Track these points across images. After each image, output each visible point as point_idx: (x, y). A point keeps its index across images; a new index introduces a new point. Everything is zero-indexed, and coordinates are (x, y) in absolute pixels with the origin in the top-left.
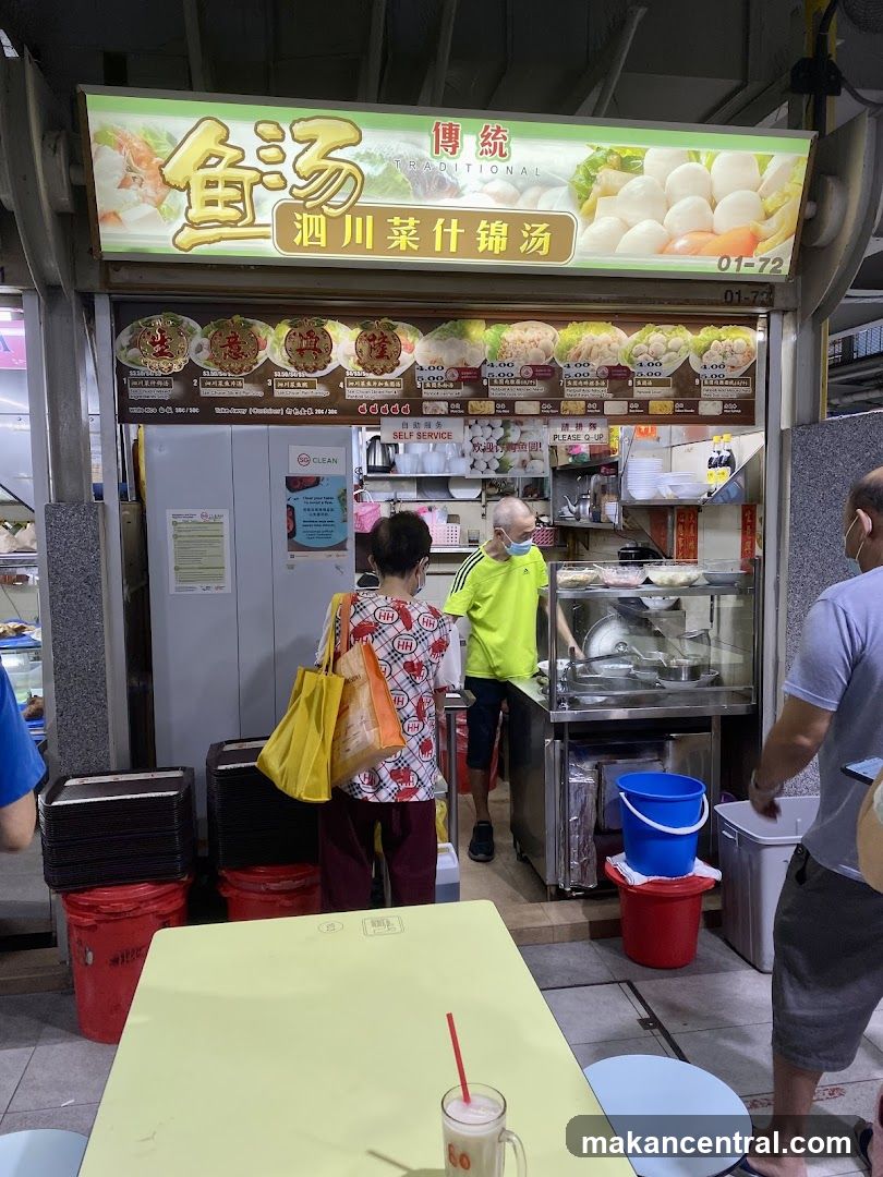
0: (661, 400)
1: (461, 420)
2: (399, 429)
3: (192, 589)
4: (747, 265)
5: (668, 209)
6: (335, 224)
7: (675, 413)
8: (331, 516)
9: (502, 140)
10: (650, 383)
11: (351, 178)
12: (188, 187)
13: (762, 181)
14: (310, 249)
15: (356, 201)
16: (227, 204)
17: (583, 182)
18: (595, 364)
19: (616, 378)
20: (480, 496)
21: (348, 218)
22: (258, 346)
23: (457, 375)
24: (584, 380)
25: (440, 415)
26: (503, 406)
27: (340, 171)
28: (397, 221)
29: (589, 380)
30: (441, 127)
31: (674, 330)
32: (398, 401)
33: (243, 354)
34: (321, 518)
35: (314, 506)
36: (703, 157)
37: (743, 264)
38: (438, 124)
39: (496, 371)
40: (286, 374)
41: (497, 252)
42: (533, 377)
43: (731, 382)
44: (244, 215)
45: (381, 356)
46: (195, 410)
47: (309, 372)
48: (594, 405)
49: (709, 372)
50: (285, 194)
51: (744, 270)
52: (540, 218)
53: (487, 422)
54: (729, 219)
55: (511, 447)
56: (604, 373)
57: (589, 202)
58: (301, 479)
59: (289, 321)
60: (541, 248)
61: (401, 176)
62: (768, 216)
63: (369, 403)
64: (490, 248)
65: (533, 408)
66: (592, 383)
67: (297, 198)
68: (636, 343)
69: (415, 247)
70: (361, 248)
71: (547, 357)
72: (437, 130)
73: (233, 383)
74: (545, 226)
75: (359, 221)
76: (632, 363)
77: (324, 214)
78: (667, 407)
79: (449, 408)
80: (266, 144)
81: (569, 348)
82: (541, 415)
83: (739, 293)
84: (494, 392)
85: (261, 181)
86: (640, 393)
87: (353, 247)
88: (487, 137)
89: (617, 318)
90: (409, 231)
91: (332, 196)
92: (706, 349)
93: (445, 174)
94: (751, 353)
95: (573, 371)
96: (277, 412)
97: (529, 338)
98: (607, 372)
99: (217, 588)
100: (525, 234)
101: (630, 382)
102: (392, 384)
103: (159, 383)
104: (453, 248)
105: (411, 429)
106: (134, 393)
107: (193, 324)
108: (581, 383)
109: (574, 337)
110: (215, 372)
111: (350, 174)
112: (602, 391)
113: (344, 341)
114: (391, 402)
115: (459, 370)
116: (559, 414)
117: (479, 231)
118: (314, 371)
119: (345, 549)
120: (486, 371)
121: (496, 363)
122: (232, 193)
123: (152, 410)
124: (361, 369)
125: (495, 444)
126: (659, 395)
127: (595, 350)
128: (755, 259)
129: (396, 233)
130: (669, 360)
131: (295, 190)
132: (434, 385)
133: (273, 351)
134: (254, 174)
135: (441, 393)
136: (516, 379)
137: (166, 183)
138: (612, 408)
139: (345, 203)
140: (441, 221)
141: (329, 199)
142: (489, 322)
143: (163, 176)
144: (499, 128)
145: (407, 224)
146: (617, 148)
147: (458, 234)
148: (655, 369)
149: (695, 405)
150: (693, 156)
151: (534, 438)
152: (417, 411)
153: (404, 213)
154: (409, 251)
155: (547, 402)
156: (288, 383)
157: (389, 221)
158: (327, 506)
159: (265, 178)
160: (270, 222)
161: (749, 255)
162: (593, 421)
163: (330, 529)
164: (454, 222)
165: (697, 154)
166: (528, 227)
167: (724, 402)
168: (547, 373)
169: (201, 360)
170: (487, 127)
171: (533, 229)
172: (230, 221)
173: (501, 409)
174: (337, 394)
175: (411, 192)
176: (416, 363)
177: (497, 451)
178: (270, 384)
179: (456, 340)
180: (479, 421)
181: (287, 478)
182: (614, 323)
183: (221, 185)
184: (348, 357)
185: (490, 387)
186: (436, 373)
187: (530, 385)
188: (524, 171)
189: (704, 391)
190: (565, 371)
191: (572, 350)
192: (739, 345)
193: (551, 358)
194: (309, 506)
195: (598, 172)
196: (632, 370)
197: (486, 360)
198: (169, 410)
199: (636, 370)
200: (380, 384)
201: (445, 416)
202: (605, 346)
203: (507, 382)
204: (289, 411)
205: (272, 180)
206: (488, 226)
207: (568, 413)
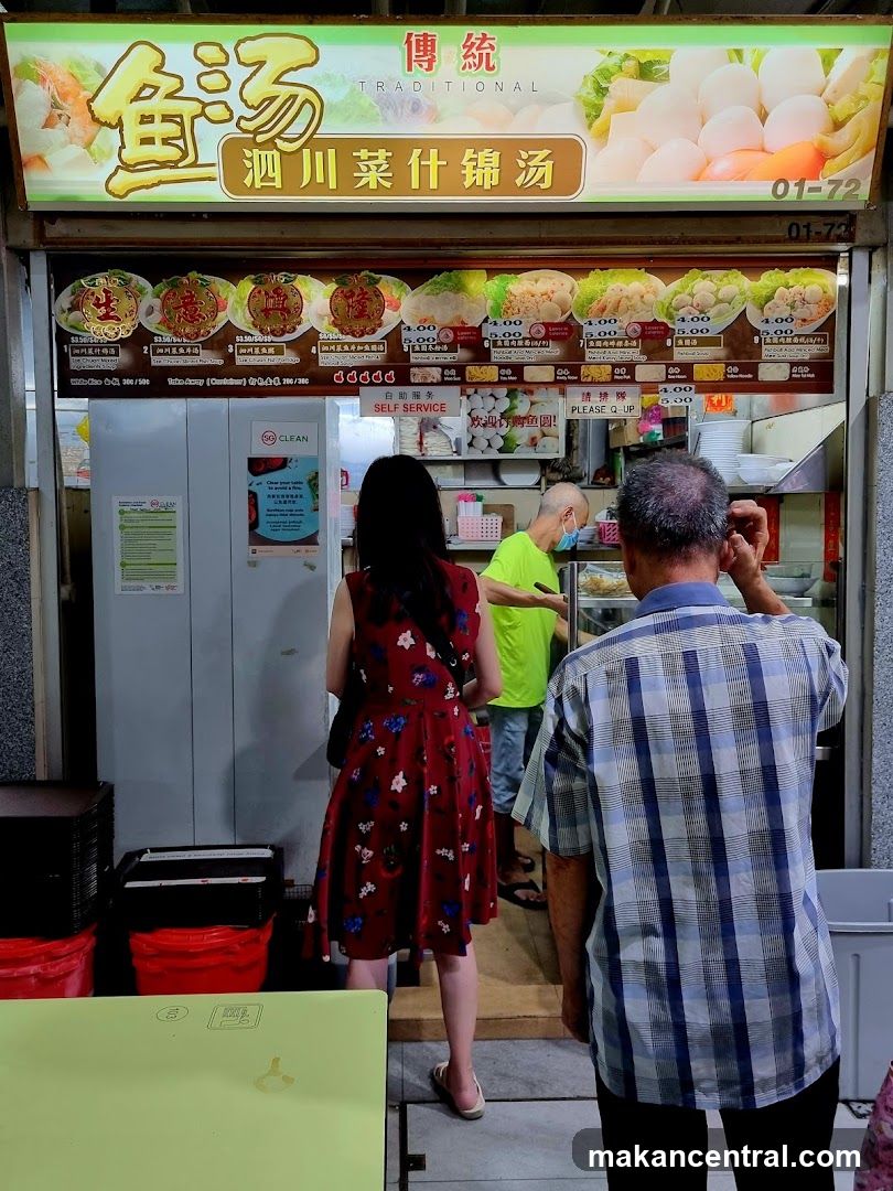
0: (709, 363)
1: (457, 389)
2: (382, 400)
3: (140, 588)
4: (810, 190)
5: (703, 125)
6: (291, 161)
7: (726, 379)
9: (489, 50)
10: (695, 342)
11: (308, 105)
12: (120, 124)
13: (828, 82)
14: (263, 191)
15: (314, 133)
16: (165, 141)
17: (593, 97)
18: (624, 320)
19: (651, 337)
20: (539, 483)
21: (306, 152)
22: (217, 307)
23: (451, 335)
24: (609, 340)
25: (432, 384)
26: (509, 372)
27: (294, 97)
28: (364, 154)
29: (616, 340)
30: (413, 39)
31: (726, 276)
32: (380, 368)
33: (199, 316)
34: (289, 506)
35: (281, 492)
36: (747, 56)
37: (806, 188)
38: (410, 35)
39: (500, 330)
40: (248, 339)
41: (487, 186)
42: (546, 338)
43: (802, 340)
44: (185, 154)
45: (361, 315)
46: (145, 382)
47: (275, 335)
48: (623, 370)
49: (771, 328)
50: (231, 127)
51: (806, 196)
52: (538, 144)
53: (489, 391)
55: (519, 421)
56: (636, 331)
57: (598, 122)
58: (266, 460)
59: (253, 277)
60: (542, 180)
61: (367, 100)
62: (838, 126)
63: (347, 370)
64: (479, 183)
65: (546, 374)
66: (620, 343)
67: (245, 131)
68: (676, 293)
69: (388, 185)
70: (323, 188)
71: (563, 313)
72: (409, 43)
73: (189, 350)
74: (546, 152)
75: (319, 155)
76: (671, 317)
77: (278, 150)
78: (717, 373)
79: (443, 375)
80: (207, 69)
81: (591, 301)
82: (556, 382)
83: (808, 226)
84: (497, 355)
86: (680, 355)
87: (313, 187)
88: (470, 47)
89: (652, 264)
90: (379, 166)
91: (285, 128)
92: (769, 298)
93: (419, 95)
94: (829, 302)
95: (595, 330)
96: (238, 382)
97: (542, 290)
99: (167, 588)
100: (522, 164)
101: (669, 343)
102: (374, 348)
103: (105, 351)
104: (433, 184)
105: (396, 399)
106: (76, 363)
107: (143, 282)
108: (612, 343)
109: (598, 287)
110: (168, 338)
111: (307, 101)
112: (633, 354)
113: (316, 298)
114: (372, 369)
115: (454, 329)
116: (578, 382)
117: (464, 163)
118: (282, 335)
119: (317, 544)
120: (487, 331)
121: (500, 321)
122: (172, 129)
123: (96, 382)
124: (336, 330)
125: (498, 418)
126: (706, 357)
127: (624, 303)
128: (822, 182)
129: (364, 169)
130: (720, 314)
131: (243, 124)
132: (424, 348)
133: (235, 312)
134: (195, 105)
135: (432, 358)
136: (524, 339)
137: (95, 119)
138: (645, 373)
139: (302, 135)
140: (417, 152)
141: (282, 131)
142: (491, 272)
143: (92, 112)
144: (484, 35)
145: (377, 158)
146: (636, 52)
147: (439, 166)
148: (701, 325)
149: (754, 369)
150: (734, 56)
151: (548, 411)
152: (403, 379)
153: (373, 144)
154: (380, 190)
155: (563, 367)
156: (253, 348)
157: (354, 154)
158: (294, 492)
159: (208, 110)
160: (216, 161)
162: (621, 388)
163: (297, 519)
164: (433, 152)
165: (739, 52)
166: (524, 155)
167: (793, 365)
168: (565, 332)
169: (151, 324)
170: (470, 35)
171: (531, 157)
172: (171, 161)
173: (506, 376)
174: (308, 360)
175: (381, 118)
176: (402, 322)
177: (501, 425)
178: (231, 350)
179: (451, 295)
180: (479, 390)
181: (249, 459)
182: (648, 270)
183: (158, 119)
184: (321, 317)
185: (493, 350)
186: (426, 334)
187: (541, 346)
188: (517, 87)
189: (766, 351)
190: (587, 329)
191: (595, 303)
192: (812, 291)
193: (568, 313)
194: (273, 492)
195: (610, 82)
196: (671, 326)
197: (487, 317)
198: (115, 382)
199: (677, 326)
200: (359, 348)
201: (437, 384)
202: (637, 297)
203: (513, 343)
204: (253, 381)
205: (216, 112)
206: (475, 156)
207: (589, 379)
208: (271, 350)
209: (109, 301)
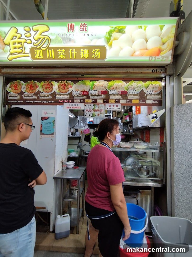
1: (83, 104)
2: (68, 106)
5: (133, 43)
6: (44, 52)
8: (51, 126)
9: (85, 27)
10: (133, 95)
11: (47, 41)
12: (9, 44)
13: (161, 33)
14: (39, 59)
15: (49, 46)
16: (19, 48)
17: (108, 37)
18: (118, 90)
19: (123, 94)
21: (47, 50)
22: (36, 87)
23: (82, 93)
24: (115, 94)
25: (78, 103)
27: (45, 38)
28: (59, 50)
29: (116, 94)
30: (69, 25)
31: (139, 82)
32: (68, 99)
33: (33, 89)
34: (48, 127)
36: (143, 27)
37: (156, 58)
38: (69, 24)
39: (92, 92)
40: (42, 93)
41: (86, 58)
42: (102, 94)
43: (155, 95)
44: (23, 51)
45: (64, 89)
46: (22, 102)
47: (47, 93)
48: (118, 101)
49: (149, 93)
50: (32, 45)
51: (157, 60)
52: (97, 48)
53: (90, 104)
54: (152, 45)
55: (96, 111)
57: (110, 42)
58: (44, 118)
59: (43, 81)
60: (98, 56)
61: (60, 38)
62: (164, 44)
63: (61, 100)
64: (84, 57)
65: (102, 101)
67: (35, 46)
68: (129, 85)
69: (65, 57)
70: (51, 58)
71: (105, 89)
72: (68, 26)
73: (31, 95)
74: (98, 50)
75: (50, 51)
76: (128, 90)
77: (42, 50)
78: (137, 101)
79: (80, 101)
80: (26, 32)
81: (111, 86)
82: (104, 103)
83: (156, 70)
84: (92, 97)
85: (26, 42)
86: (130, 98)
88: (81, 26)
89: (123, 79)
90: (63, 53)
91: (43, 45)
92: (148, 87)
93: (71, 37)
94: (161, 88)
95: (112, 92)
96: (40, 102)
97: (101, 84)
98: (121, 92)
99: (24, 143)
100: (93, 52)
101: (127, 95)
102: (67, 95)
103: (15, 96)
104: (74, 57)
105: (71, 106)
106: (9, 98)
107: (23, 82)
108: (115, 95)
109: (112, 84)
110: (27, 93)
112: (120, 97)
113: (56, 85)
114: (66, 100)
115: (83, 92)
116: (108, 103)
117: (81, 52)
119: (54, 135)
120: (90, 92)
121: (92, 90)
122: (20, 45)
123: (13, 102)
124: (59, 92)
125: (92, 110)
126: (135, 98)
127: (118, 87)
128: (160, 57)
129: (60, 54)
130: (138, 90)
131: (34, 44)
132: (77, 96)
133: (40, 88)
134: (24, 40)
135: (78, 98)
136: (97, 94)
137: (5, 44)
138: (122, 101)
139: (46, 46)
140: (71, 50)
141: (42, 46)
142: (91, 81)
143: (4, 42)
144: (85, 24)
145: (62, 51)
146: (118, 27)
147: (75, 53)
148: (134, 92)
149: (145, 101)
150: (140, 28)
151: (101, 109)
152: (72, 102)
153: (61, 48)
154: (63, 59)
155: (105, 100)
156: (42, 95)
157: (58, 50)
158: (49, 124)
159: (27, 41)
160: (29, 52)
161: (158, 55)
162: (117, 104)
163: (50, 130)
164: (74, 50)
165: (141, 27)
166: (94, 50)
167: (153, 100)
168: (106, 93)
169: (24, 90)
170: (81, 24)
171: (95, 51)
172: (20, 53)
173: (93, 101)
174: (54, 98)
175: (63, 42)
176: (73, 90)
177: (92, 111)
178: (39, 96)
179: (82, 85)
180: (88, 104)
181: (41, 117)
182: (123, 81)
183: (17, 43)
184: (57, 89)
185: (91, 96)
186: (77, 93)
187: (101, 95)
188: (92, 35)
189: (148, 97)
190: (110, 92)
191: (112, 87)
192: (157, 85)
193: (106, 89)
194: (46, 124)
195: (112, 34)
196: (127, 92)
197: (90, 90)
198: (17, 102)
199: (129, 92)
200: (64, 95)
201: (79, 103)
202: (120, 86)
203: (95, 95)
204: (43, 102)
205: (29, 41)
206: (83, 51)
207: (110, 102)
208: (47, 96)
209: (16, 86)
